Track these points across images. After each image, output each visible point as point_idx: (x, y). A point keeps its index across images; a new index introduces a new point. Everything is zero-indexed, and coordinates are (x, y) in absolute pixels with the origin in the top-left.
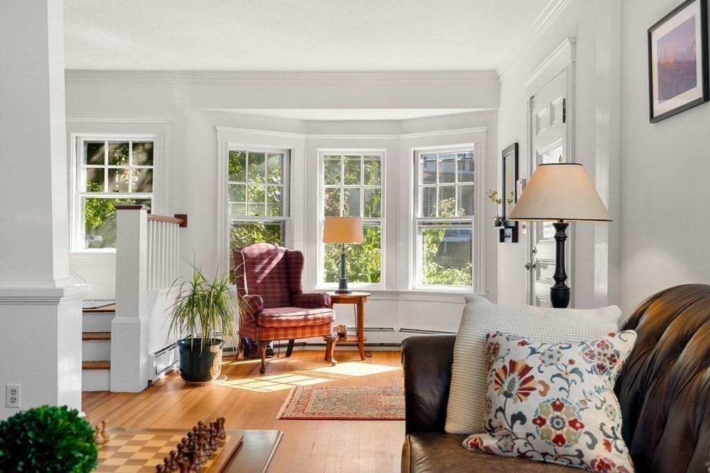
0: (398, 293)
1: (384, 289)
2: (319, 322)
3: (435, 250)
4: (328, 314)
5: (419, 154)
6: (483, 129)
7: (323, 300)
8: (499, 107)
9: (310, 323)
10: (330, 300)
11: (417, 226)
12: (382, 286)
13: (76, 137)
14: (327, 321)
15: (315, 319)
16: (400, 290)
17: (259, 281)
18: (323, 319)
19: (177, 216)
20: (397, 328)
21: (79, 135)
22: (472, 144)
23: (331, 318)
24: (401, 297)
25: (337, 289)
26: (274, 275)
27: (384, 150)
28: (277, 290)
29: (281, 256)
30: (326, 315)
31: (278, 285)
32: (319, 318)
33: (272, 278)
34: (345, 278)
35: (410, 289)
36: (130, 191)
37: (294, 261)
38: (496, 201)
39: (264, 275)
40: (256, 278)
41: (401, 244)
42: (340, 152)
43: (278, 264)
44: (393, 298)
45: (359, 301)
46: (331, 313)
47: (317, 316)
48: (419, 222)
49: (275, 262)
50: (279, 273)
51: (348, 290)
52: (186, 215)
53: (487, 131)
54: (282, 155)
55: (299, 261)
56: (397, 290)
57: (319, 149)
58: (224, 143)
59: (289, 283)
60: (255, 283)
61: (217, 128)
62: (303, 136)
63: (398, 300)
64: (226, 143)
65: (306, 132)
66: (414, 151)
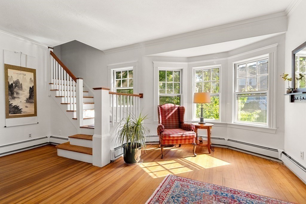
0: (227, 124)
1: (221, 122)
2: (188, 137)
3: (243, 106)
4: (192, 134)
5: (237, 65)
6: (276, 45)
7: (191, 128)
8: (287, 30)
9: (184, 138)
10: (194, 127)
11: (236, 96)
12: (219, 121)
13: (113, 71)
14: (192, 137)
15: (186, 136)
16: (228, 123)
17: (167, 118)
18: (190, 136)
19: (140, 94)
20: (226, 139)
21: (114, 69)
22: (268, 55)
23: (194, 136)
24: (228, 126)
25: (200, 122)
26: (173, 116)
27: (220, 65)
28: (174, 122)
29: (176, 109)
30: (191, 135)
31: (175, 120)
32: (188, 136)
33: (172, 117)
34: (203, 117)
35: (233, 123)
36: (128, 86)
37: (181, 110)
38: (288, 79)
39: (169, 116)
40: (166, 117)
41: (228, 103)
42: (202, 68)
43: (175, 111)
44: (225, 126)
45: (208, 128)
46: (194, 134)
47: (187, 135)
48: (237, 94)
49: (174, 111)
50: (175, 115)
51: (204, 122)
52: (143, 94)
53: (277, 46)
54: (179, 72)
55: (183, 110)
56: (226, 123)
57: (193, 68)
58: (156, 68)
59: (179, 119)
60: (165, 119)
61: (153, 62)
62: (187, 63)
63: (227, 127)
64: (157, 67)
65: (188, 62)
66: (235, 64)
